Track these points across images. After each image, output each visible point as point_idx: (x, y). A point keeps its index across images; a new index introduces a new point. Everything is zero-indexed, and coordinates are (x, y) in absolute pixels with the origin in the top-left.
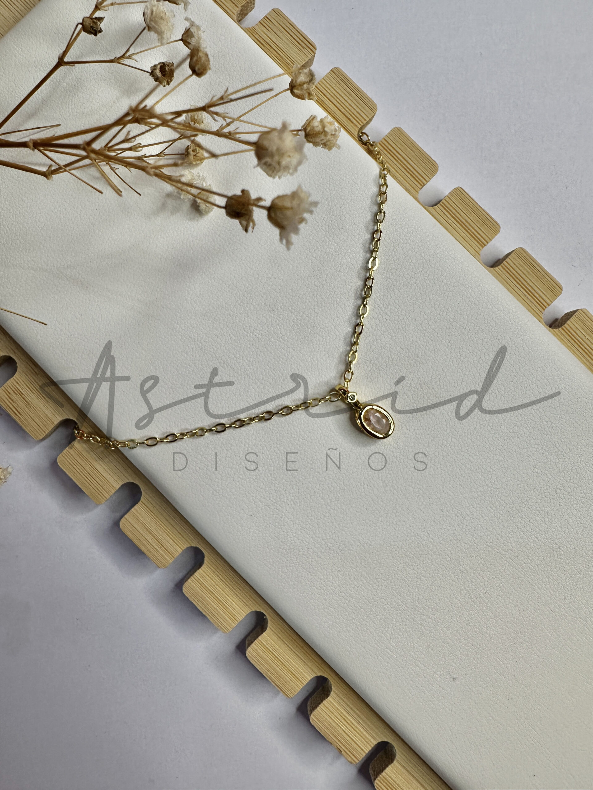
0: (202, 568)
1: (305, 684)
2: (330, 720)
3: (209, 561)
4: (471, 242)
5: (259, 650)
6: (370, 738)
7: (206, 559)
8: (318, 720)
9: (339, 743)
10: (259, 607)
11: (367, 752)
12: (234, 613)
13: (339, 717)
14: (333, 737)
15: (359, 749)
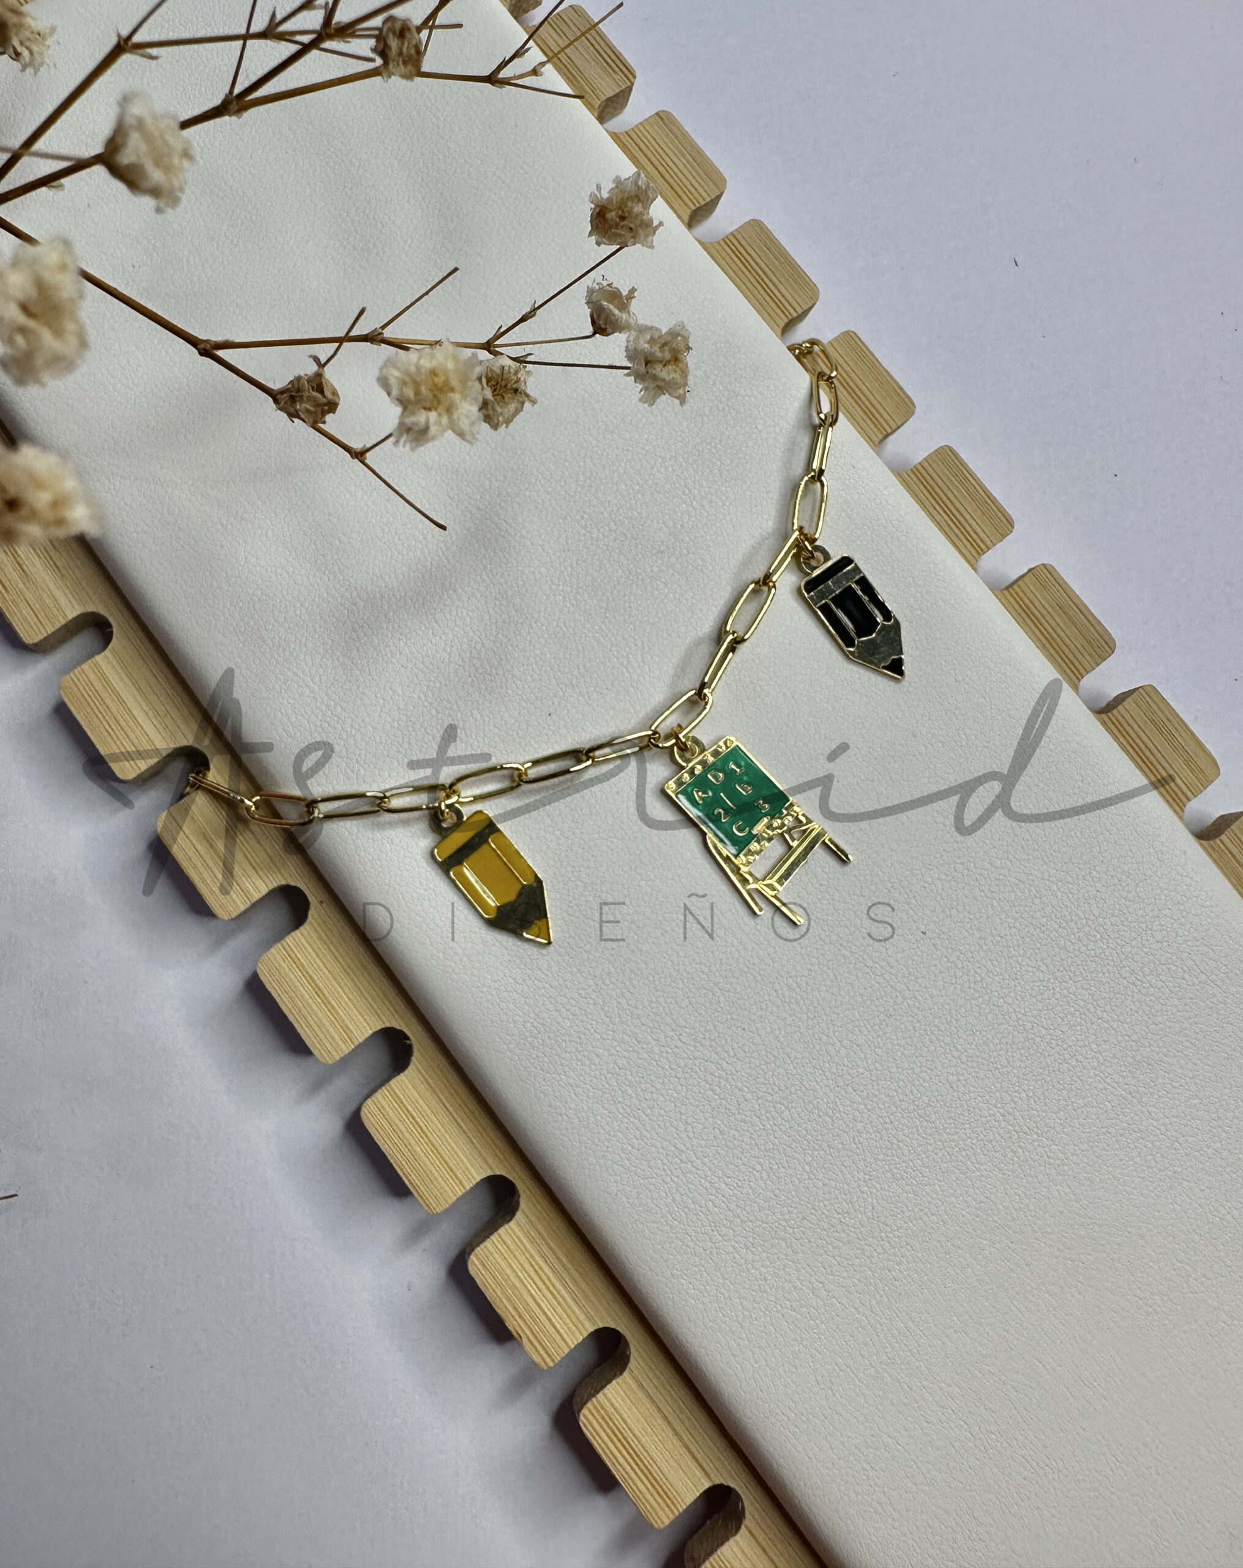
0: (302, 928)
1: (468, 1188)
2: (508, 1271)
5: (386, 1107)
6: (582, 1317)
7: (312, 913)
8: (484, 1266)
9: (520, 1321)
10: (399, 1020)
11: (573, 1346)
12: (350, 1026)
13: (526, 1265)
14: (508, 1305)
15: (557, 1338)
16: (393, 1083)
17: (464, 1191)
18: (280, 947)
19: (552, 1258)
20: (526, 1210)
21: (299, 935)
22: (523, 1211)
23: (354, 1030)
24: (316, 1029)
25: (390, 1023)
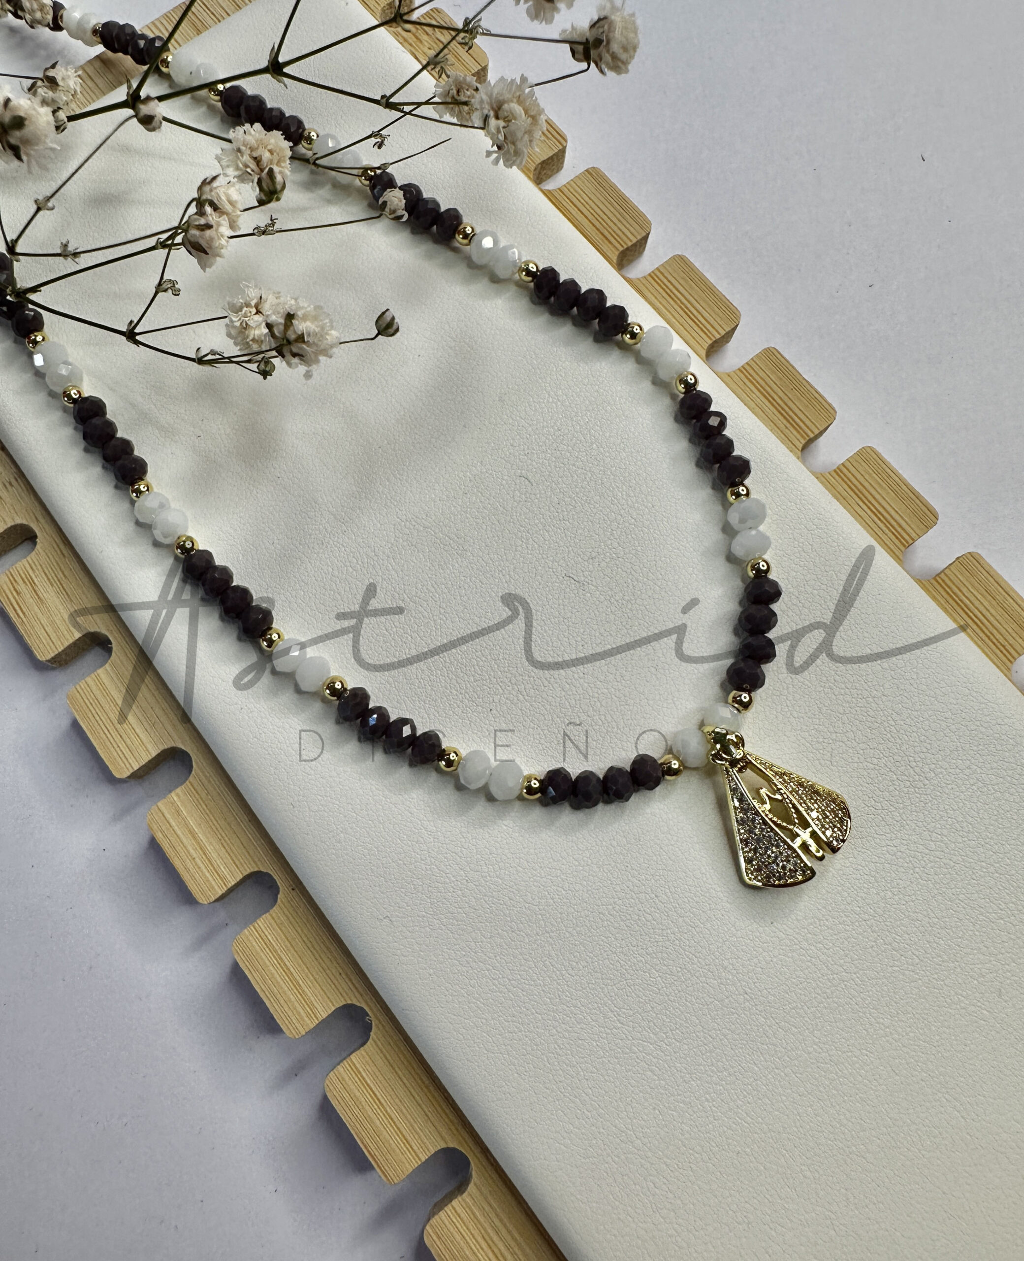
16: (353, 1057)
17: (420, 1163)
18: (252, 928)
19: (504, 1231)
20: (478, 1182)
21: (269, 917)
22: (475, 1184)
24: (285, 1007)
25: (351, 1000)
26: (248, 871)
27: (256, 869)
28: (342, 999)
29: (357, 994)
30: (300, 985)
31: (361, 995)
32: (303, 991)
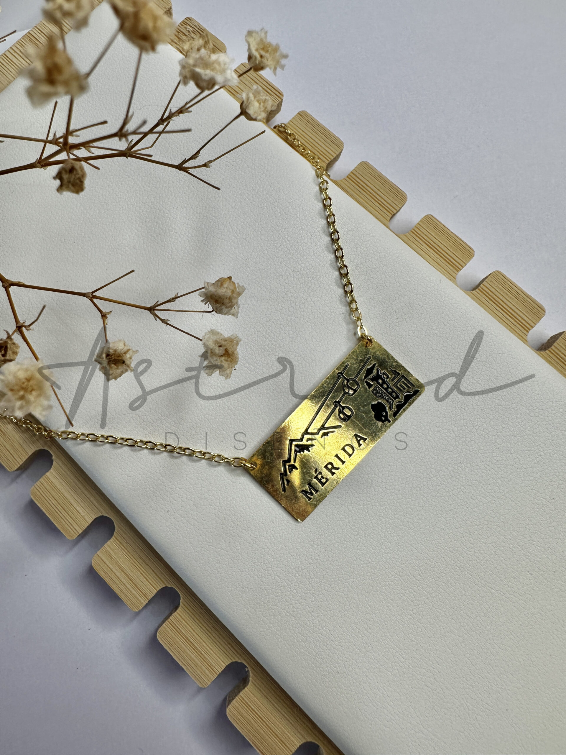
0: (178, 611)
3: (186, 605)
4: (445, 267)
5: (240, 709)
7: (181, 603)
10: (240, 658)
16: (241, 694)
18: (168, 623)
21: (177, 615)
23: (215, 666)
24: (195, 668)
25: (234, 658)
26: (160, 588)
27: (164, 586)
28: (230, 660)
29: (238, 656)
30: (202, 654)
31: (240, 655)
32: (205, 658)
